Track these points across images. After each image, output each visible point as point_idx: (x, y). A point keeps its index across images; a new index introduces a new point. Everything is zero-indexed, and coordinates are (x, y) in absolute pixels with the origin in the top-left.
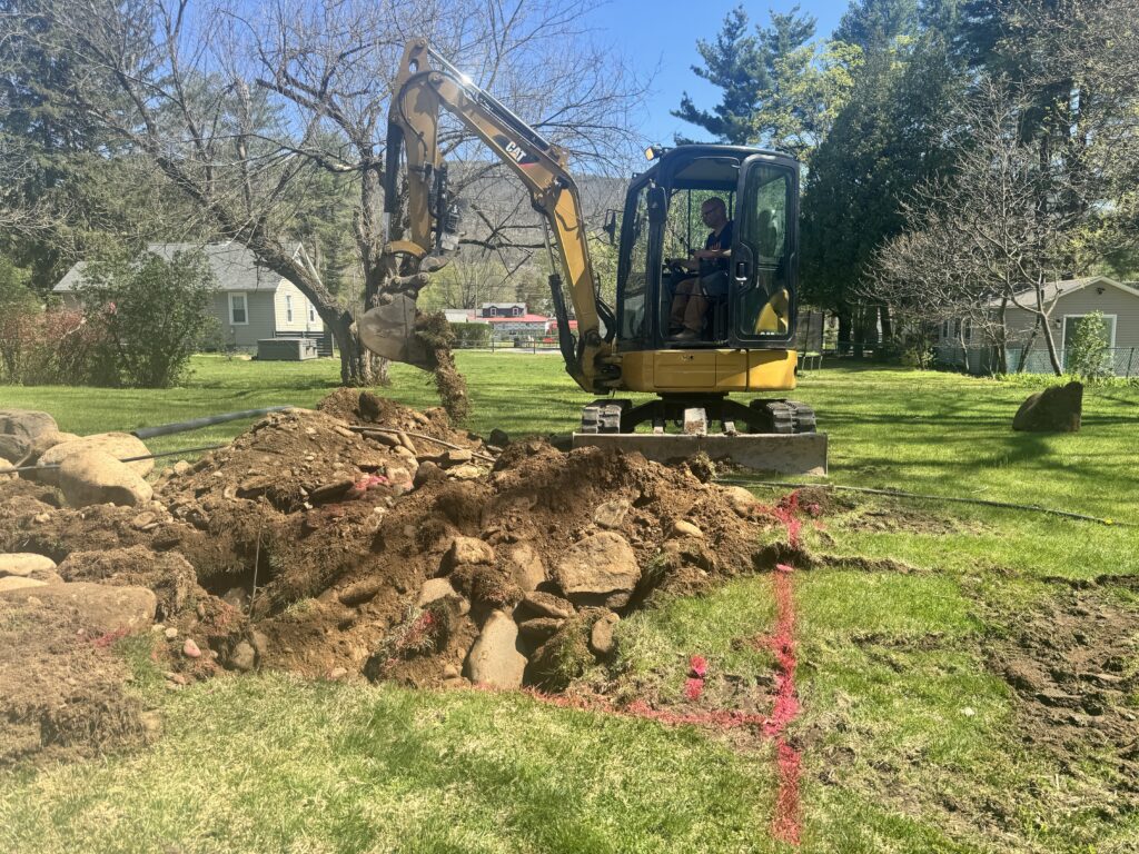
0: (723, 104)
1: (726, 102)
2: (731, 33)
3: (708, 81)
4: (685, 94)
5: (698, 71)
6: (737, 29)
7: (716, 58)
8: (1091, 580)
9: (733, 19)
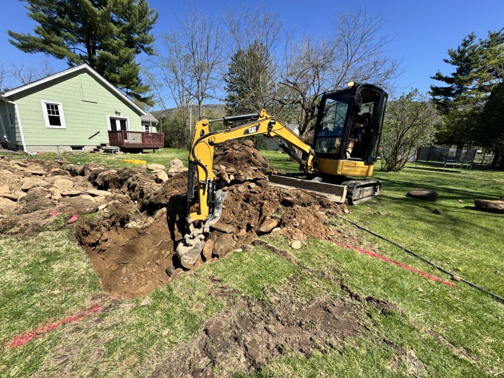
2: (465, 45)
5: (446, 61)
6: (469, 42)
7: (456, 55)
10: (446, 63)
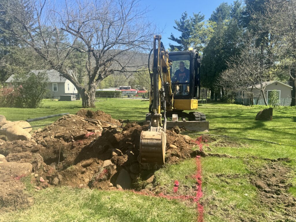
0: (181, 36)
1: (182, 36)
2: (183, 18)
3: (178, 30)
4: (172, 33)
5: (175, 28)
6: (185, 17)
7: (179, 24)
8: (276, 159)
9: (184, 15)
10: (175, 29)
